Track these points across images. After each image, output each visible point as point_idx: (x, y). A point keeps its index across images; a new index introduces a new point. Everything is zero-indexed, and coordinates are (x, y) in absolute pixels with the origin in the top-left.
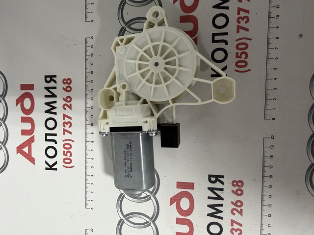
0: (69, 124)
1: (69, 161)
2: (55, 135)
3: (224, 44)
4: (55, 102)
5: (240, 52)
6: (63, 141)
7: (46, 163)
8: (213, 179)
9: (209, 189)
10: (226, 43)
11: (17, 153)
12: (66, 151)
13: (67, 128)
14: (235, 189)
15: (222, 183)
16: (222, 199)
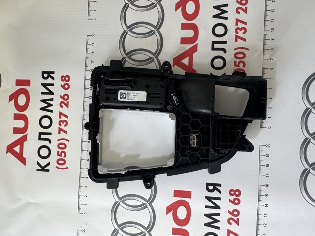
0: (65, 123)
1: (63, 162)
2: (50, 134)
3: (223, 52)
4: (52, 99)
5: (238, 60)
6: (58, 140)
7: (38, 164)
8: (211, 188)
9: (207, 197)
10: (225, 51)
11: (7, 153)
12: (60, 151)
13: (63, 126)
14: (232, 198)
15: (220, 192)
16: (219, 208)
